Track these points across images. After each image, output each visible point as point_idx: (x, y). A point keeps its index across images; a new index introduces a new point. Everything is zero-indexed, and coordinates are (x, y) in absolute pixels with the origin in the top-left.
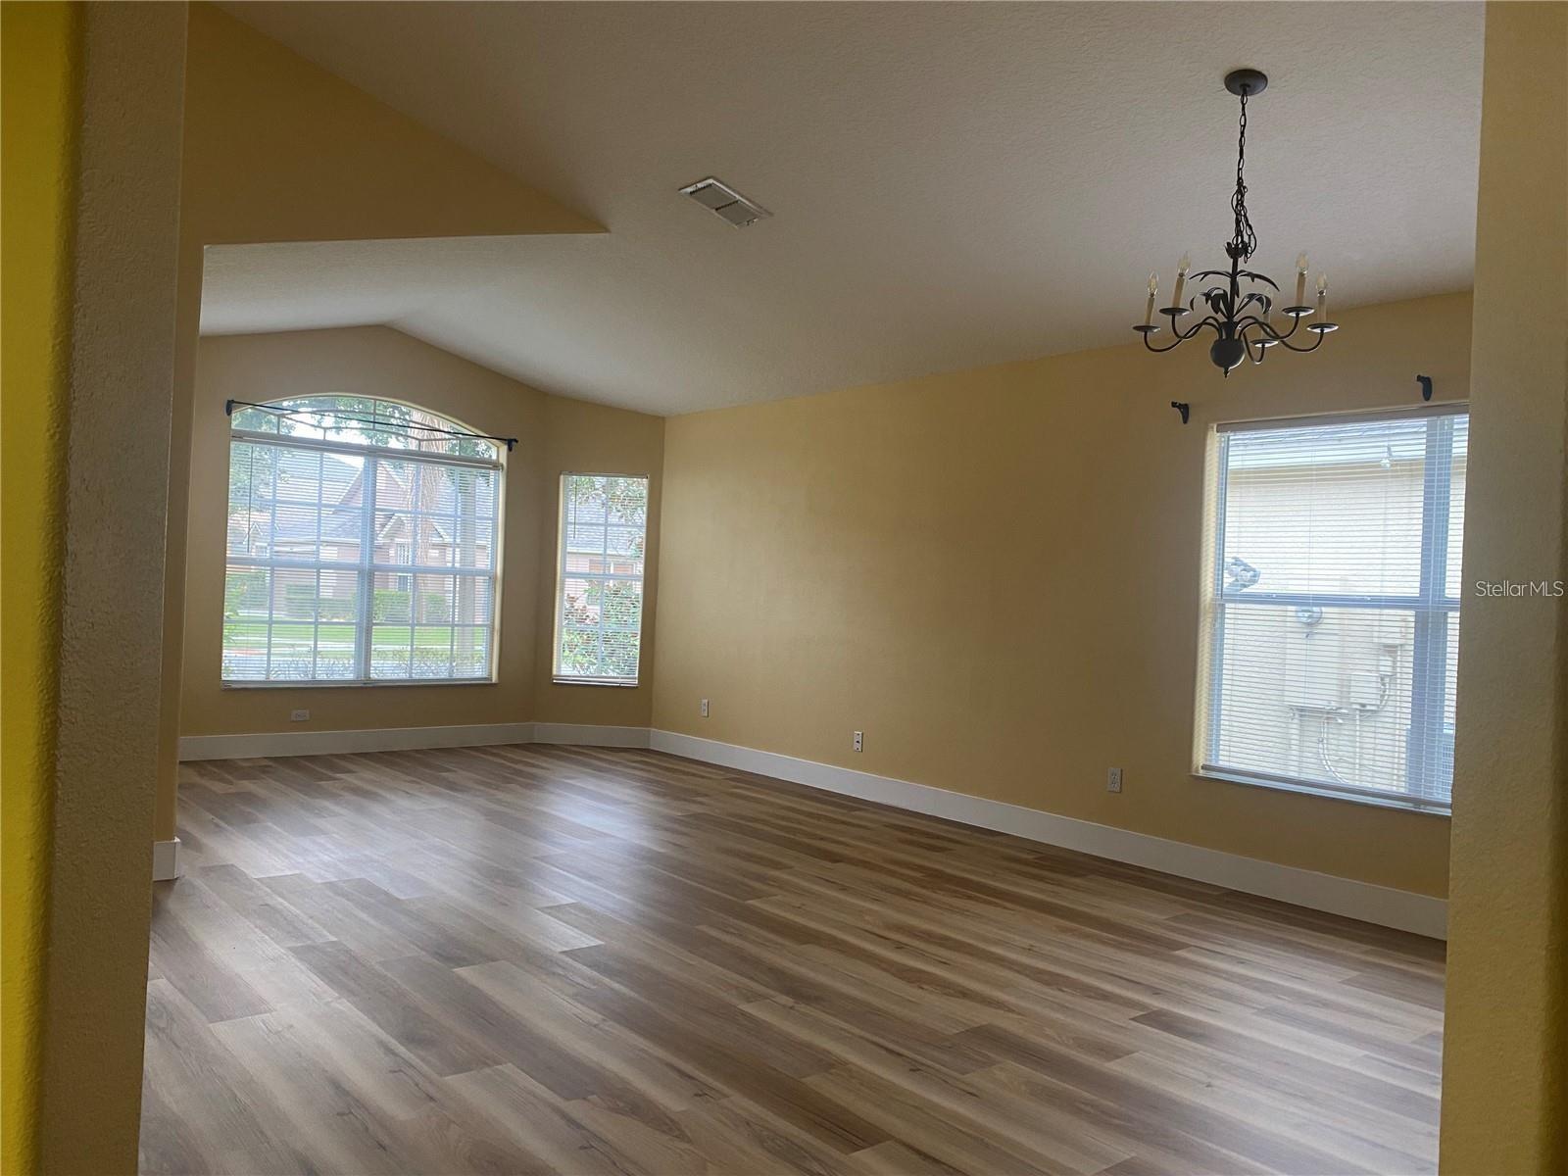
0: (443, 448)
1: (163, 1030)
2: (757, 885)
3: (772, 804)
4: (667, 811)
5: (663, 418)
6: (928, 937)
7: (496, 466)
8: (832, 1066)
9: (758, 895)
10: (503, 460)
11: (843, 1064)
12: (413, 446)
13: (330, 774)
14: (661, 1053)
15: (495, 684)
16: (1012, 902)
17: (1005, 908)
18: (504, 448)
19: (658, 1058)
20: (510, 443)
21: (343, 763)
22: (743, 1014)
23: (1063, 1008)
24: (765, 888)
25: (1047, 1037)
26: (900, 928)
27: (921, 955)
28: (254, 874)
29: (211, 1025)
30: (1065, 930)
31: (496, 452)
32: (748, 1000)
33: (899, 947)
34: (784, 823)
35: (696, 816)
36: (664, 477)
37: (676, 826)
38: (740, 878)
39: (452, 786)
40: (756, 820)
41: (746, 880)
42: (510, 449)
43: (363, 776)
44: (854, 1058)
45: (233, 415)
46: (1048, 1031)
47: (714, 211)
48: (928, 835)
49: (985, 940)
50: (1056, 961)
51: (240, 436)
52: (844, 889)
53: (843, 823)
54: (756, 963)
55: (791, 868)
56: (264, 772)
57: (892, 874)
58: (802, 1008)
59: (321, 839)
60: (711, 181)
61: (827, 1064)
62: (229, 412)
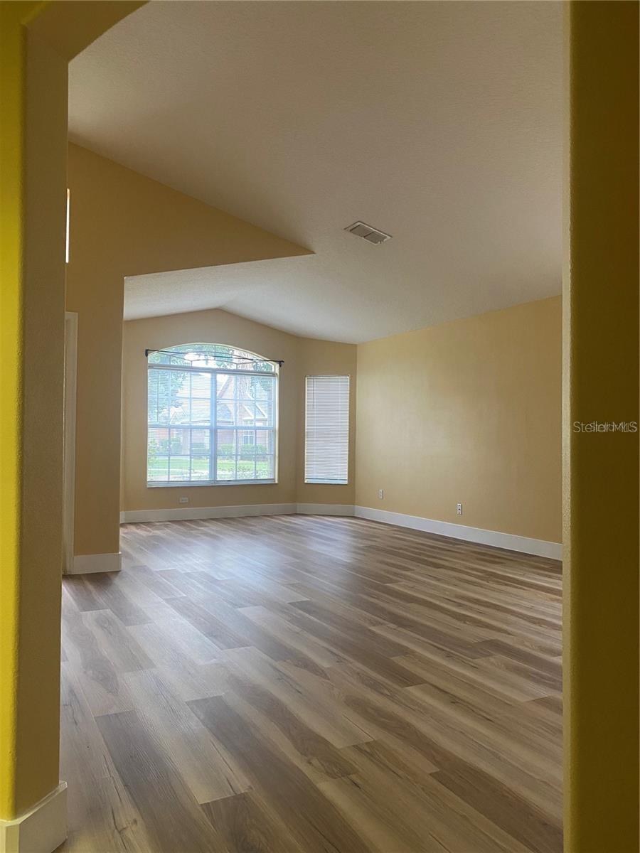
0: (250, 368)
1: (106, 628)
2: (395, 578)
3: (412, 541)
4: (355, 544)
5: (356, 345)
6: (478, 602)
7: (274, 375)
8: (407, 653)
9: (391, 581)
10: (277, 372)
11: (413, 652)
12: (234, 367)
13: (196, 527)
14: (325, 645)
15: (276, 484)
16: (528, 587)
17: (524, 589)
18: (278, 365)
19: (323, 647)
20: (280, 363)
21: (202, 522)
22: (370, 630)
23: (539, 633)
24: (398, 579)
25: (527, 646)
26: (463, 597)
27: (471, 609)
28: (154, 569)
29: (127, 627)
30: (552, 600)
31: (275, 368)
32: (374, 626)
33: (460, 605)
34: (417, 551)
35: (370, 547)
36: (357, 376)
37: (358, 551)
38: (386, 574)
39: (253, 532)
40: (401, 549)
41: (388, 575)
42: (280, 366)
43: (212, 528)
44: (419, 650)
45: (149, 357)
46: (527, 643)
47: (363, 238)
48: (492, 556)
49: (509, 604)
50: (543, 613)
51: (152, 366)
52: (439, 580)
53: (449, 551)
54: (383, 610)
55: (413, 570)
56: (167, 527)
57: (467, 573)
58: (400, 629)
59: (186, 555)
60: (359, 224)
61: (405, 652)
62: (147, 355)
